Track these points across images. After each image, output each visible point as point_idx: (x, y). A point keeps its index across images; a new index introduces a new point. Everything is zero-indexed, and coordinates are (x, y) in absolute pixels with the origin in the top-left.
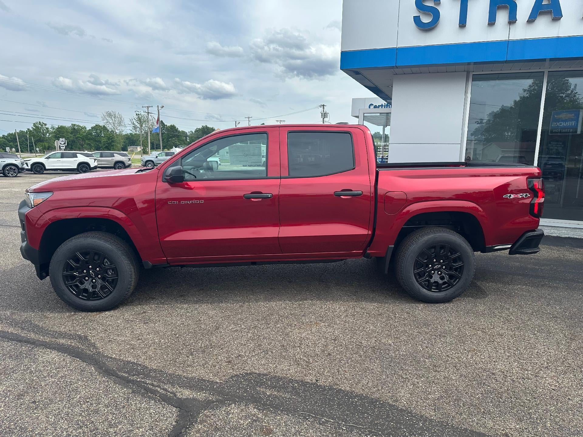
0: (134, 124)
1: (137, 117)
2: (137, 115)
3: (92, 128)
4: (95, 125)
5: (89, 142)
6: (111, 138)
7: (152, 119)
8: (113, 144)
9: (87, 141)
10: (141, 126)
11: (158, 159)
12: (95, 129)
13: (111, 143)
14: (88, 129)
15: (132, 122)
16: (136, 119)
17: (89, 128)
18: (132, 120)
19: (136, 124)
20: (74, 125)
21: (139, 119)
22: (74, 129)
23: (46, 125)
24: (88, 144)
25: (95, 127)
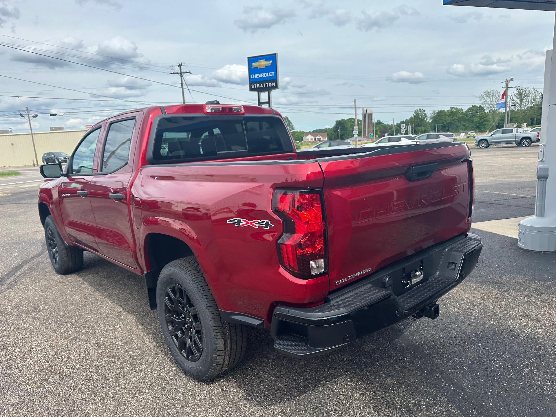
0: (513, 100)
1: (518, 92)
2: (517, 90)
3: (469, 109)
4: (472, 106)
5: (464, 123)
6: (483, 117)
7: (535, 92)
8: (485, 123)
9: (462, 123)
10: (521, 101)
11: (493, 137)
12: (471, 110)
13: (482, 122)
14: (464, 111)
15: (512, 98)
16: (516, 94)
17: (465, 109)
18: (511, 96)
19: (516, 99)
20: (453, 108)
21: (520, 94)
22: (452, 112)
23: (424, 111)
24: (464, 125)
25: (471, 108)
